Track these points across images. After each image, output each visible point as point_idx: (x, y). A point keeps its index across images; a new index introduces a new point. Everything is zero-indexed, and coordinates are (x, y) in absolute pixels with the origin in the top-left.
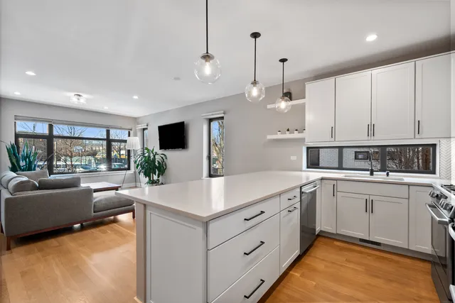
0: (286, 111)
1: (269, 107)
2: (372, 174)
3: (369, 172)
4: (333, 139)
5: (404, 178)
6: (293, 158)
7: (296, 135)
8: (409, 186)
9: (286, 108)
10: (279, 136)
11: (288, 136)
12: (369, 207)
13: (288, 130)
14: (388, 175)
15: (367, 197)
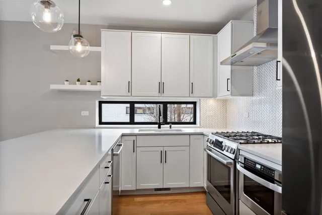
0: (82, 56)
1: (53, 47)
2: (159, 127)
3: (157, 126)
4: (130, 94)
5: (182, 129)
6: (85, 113)
7: (88, 87)
8: (190, 135)
9: (83, 52)
10: (67, 86)
11: (78, 87)
12: (163, 157)
13: (78, 80)
14: (170, 127)
15: (161, 149)
